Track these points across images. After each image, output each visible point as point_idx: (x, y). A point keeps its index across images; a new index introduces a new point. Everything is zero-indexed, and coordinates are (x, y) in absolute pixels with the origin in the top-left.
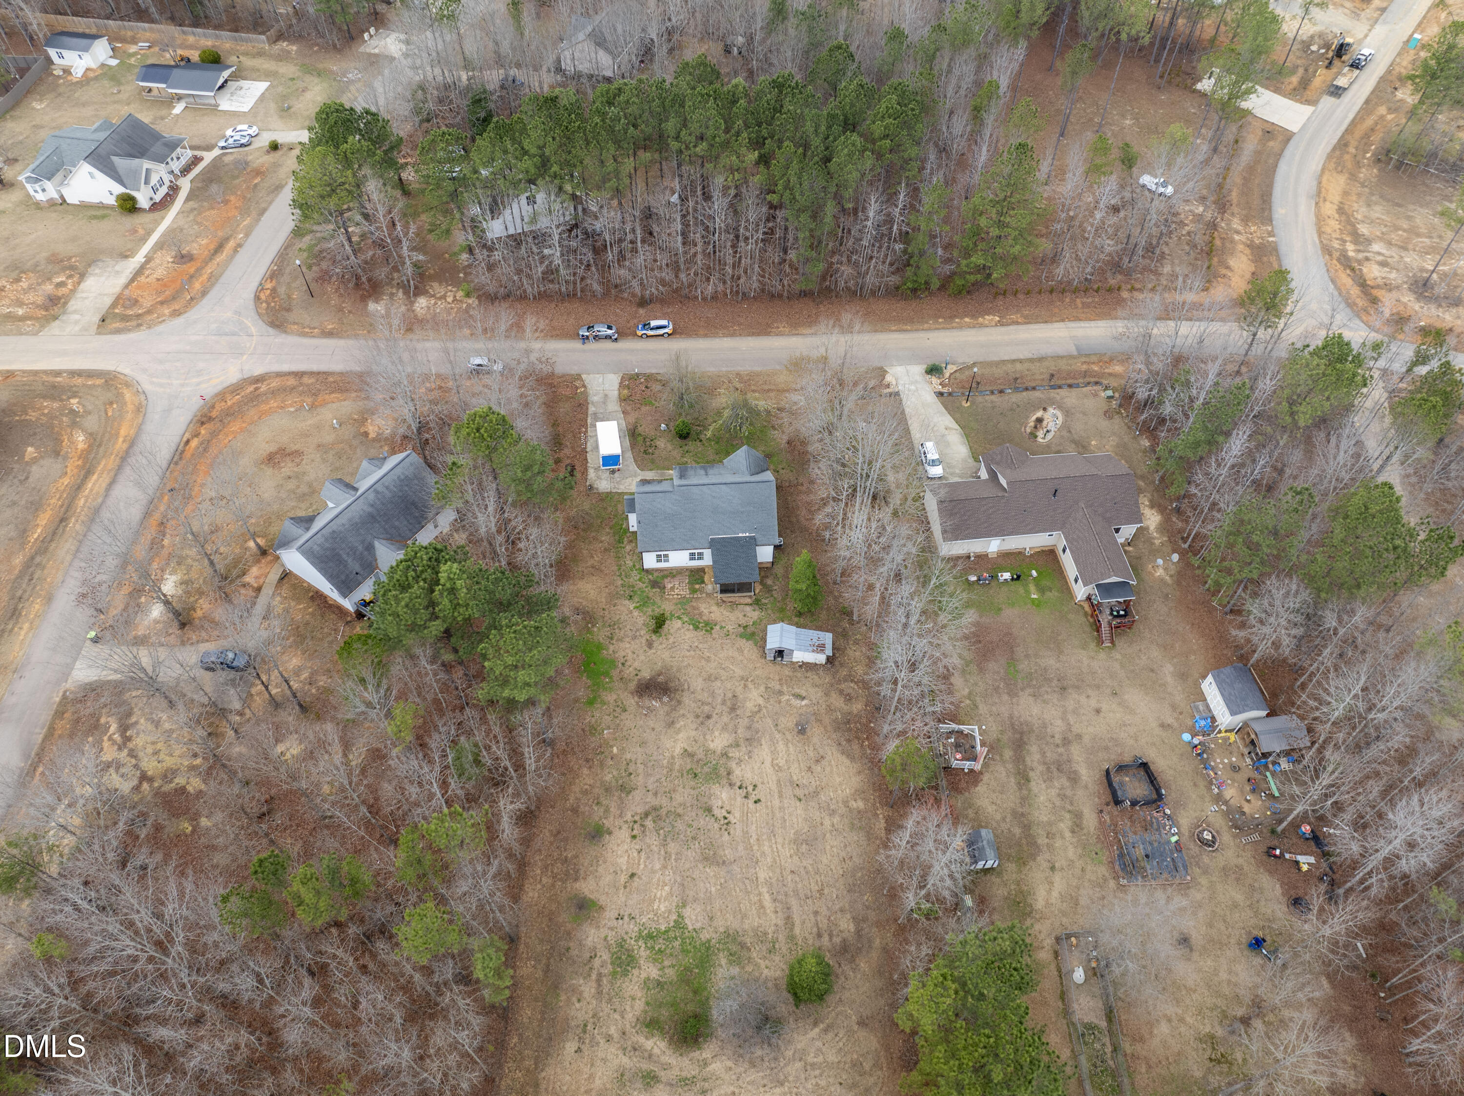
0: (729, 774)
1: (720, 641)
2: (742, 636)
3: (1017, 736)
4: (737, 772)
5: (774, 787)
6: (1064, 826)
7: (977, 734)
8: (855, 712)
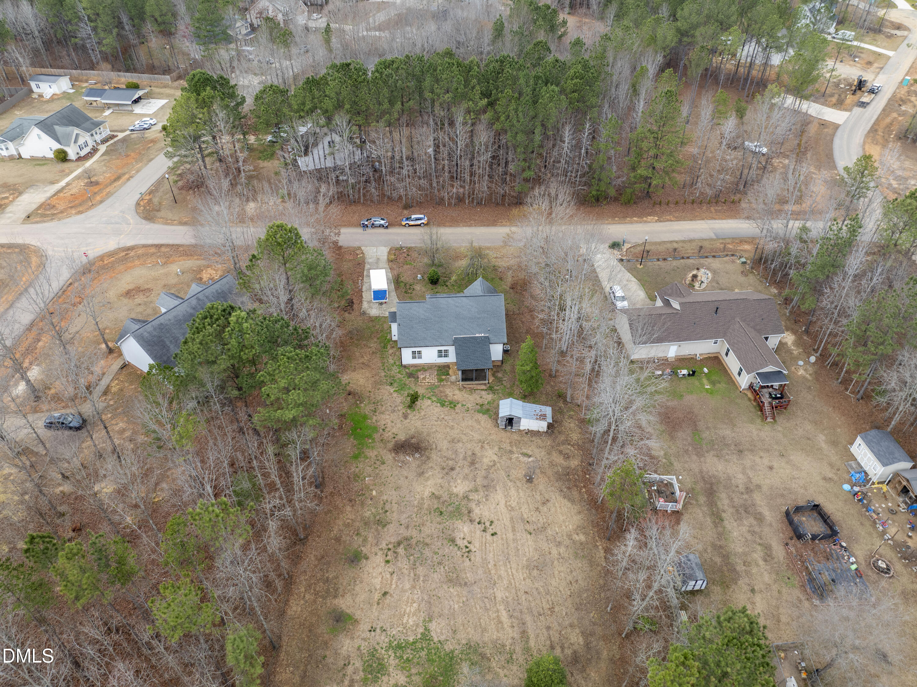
0: (469, 512)
1: (461, 415)
2: (479, 412)
3: (708, 486)
4: (477, 511)
5: (508, 523)
6: (758, 555)
7: (675, 482)
8: (573, 467)
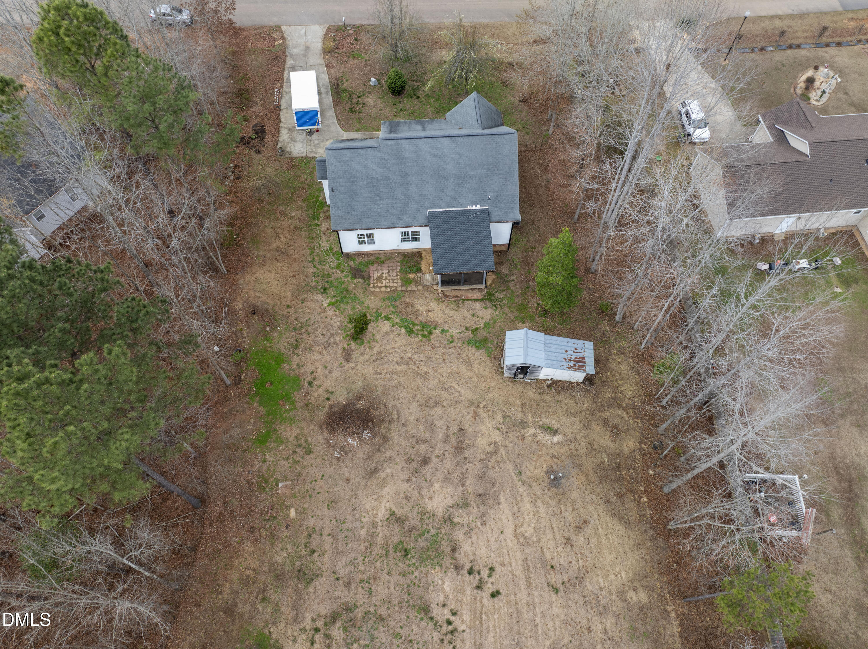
0: (454, 550)
1: (441, 351)
2: (470, 343)
3: (845, 485)
4: (466, 547)
5: (519, 571)
7: (797, 487)
8: (626, 452)
